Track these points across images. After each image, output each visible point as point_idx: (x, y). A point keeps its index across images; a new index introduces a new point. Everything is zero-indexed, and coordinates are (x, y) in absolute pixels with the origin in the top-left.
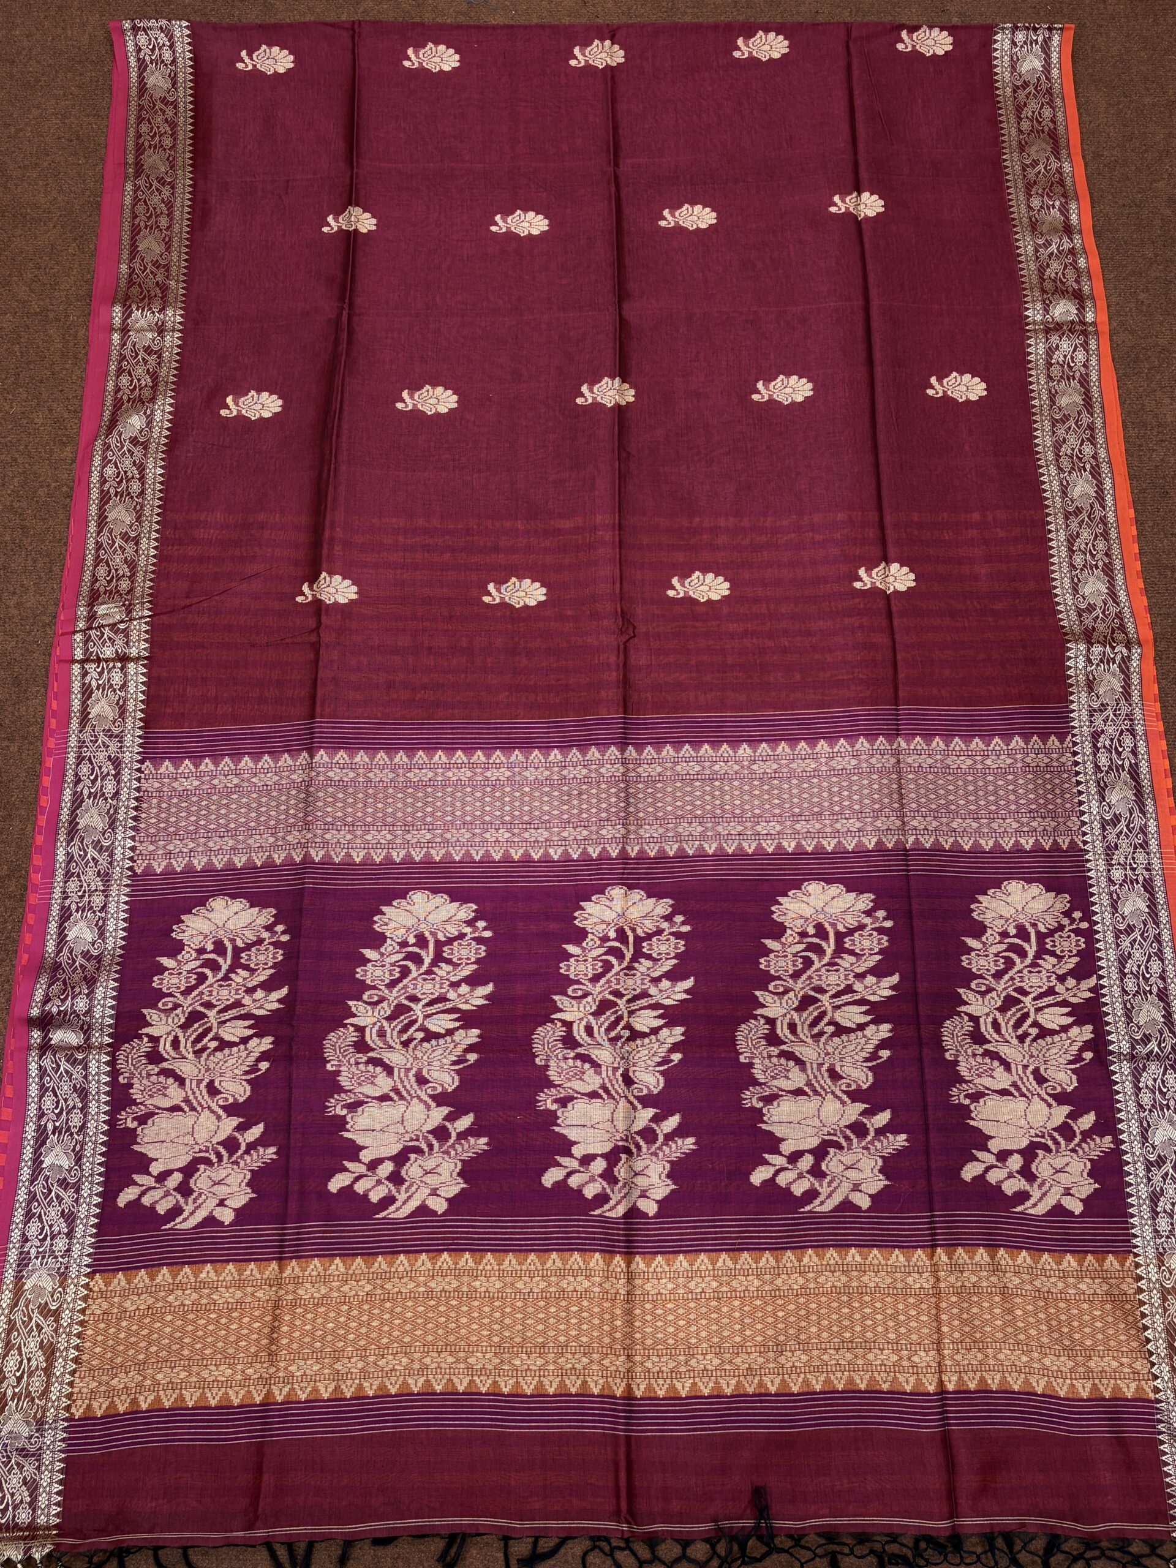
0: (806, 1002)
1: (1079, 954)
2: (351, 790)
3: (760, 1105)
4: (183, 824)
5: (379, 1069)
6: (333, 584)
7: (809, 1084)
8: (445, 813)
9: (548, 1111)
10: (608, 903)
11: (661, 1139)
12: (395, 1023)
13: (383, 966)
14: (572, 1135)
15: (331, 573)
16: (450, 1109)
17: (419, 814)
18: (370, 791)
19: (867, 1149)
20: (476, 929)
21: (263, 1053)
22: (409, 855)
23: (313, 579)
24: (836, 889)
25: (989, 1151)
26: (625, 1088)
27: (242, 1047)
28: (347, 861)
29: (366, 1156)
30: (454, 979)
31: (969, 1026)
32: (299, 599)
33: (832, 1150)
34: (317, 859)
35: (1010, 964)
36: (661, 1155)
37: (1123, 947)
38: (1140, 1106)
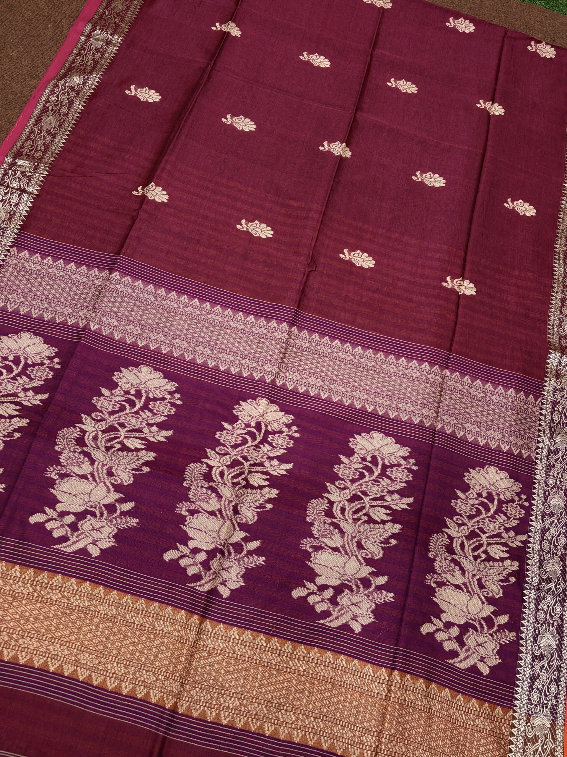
0: (355, 498)
1: (520, 519)
2: (126, 299)
3: (311, 550)
4: (23, 287)
5: (86, 459)
6: (156, 191)
7: (343, 546)
8: (177, 329)
9: (181, 515)
10: (256, 406)
11: (245, 552)
12: (106, 435)
13: (110, 401)
14: (191, 533)
15: (157, 185)
16: (122, 496)
17: (162, 325)
18: (138, 303)
19: (368, 596)
20: (173, 397)
21: (19, 427)
22: (148, 345)
23: (145, 185)
24: (389, 440)
25: (440, 619)
26: (232, 514)
27: (8, 420)
28: (111, 336)
29: (60, 507)
30: (150, 422)
31: (447, 541)
32: (134, 193)
33: (346, 591)
34: (93, 329)
35: (479, 512)
36: (242, 562)
37: (546, 523)
38: (536, 620)
